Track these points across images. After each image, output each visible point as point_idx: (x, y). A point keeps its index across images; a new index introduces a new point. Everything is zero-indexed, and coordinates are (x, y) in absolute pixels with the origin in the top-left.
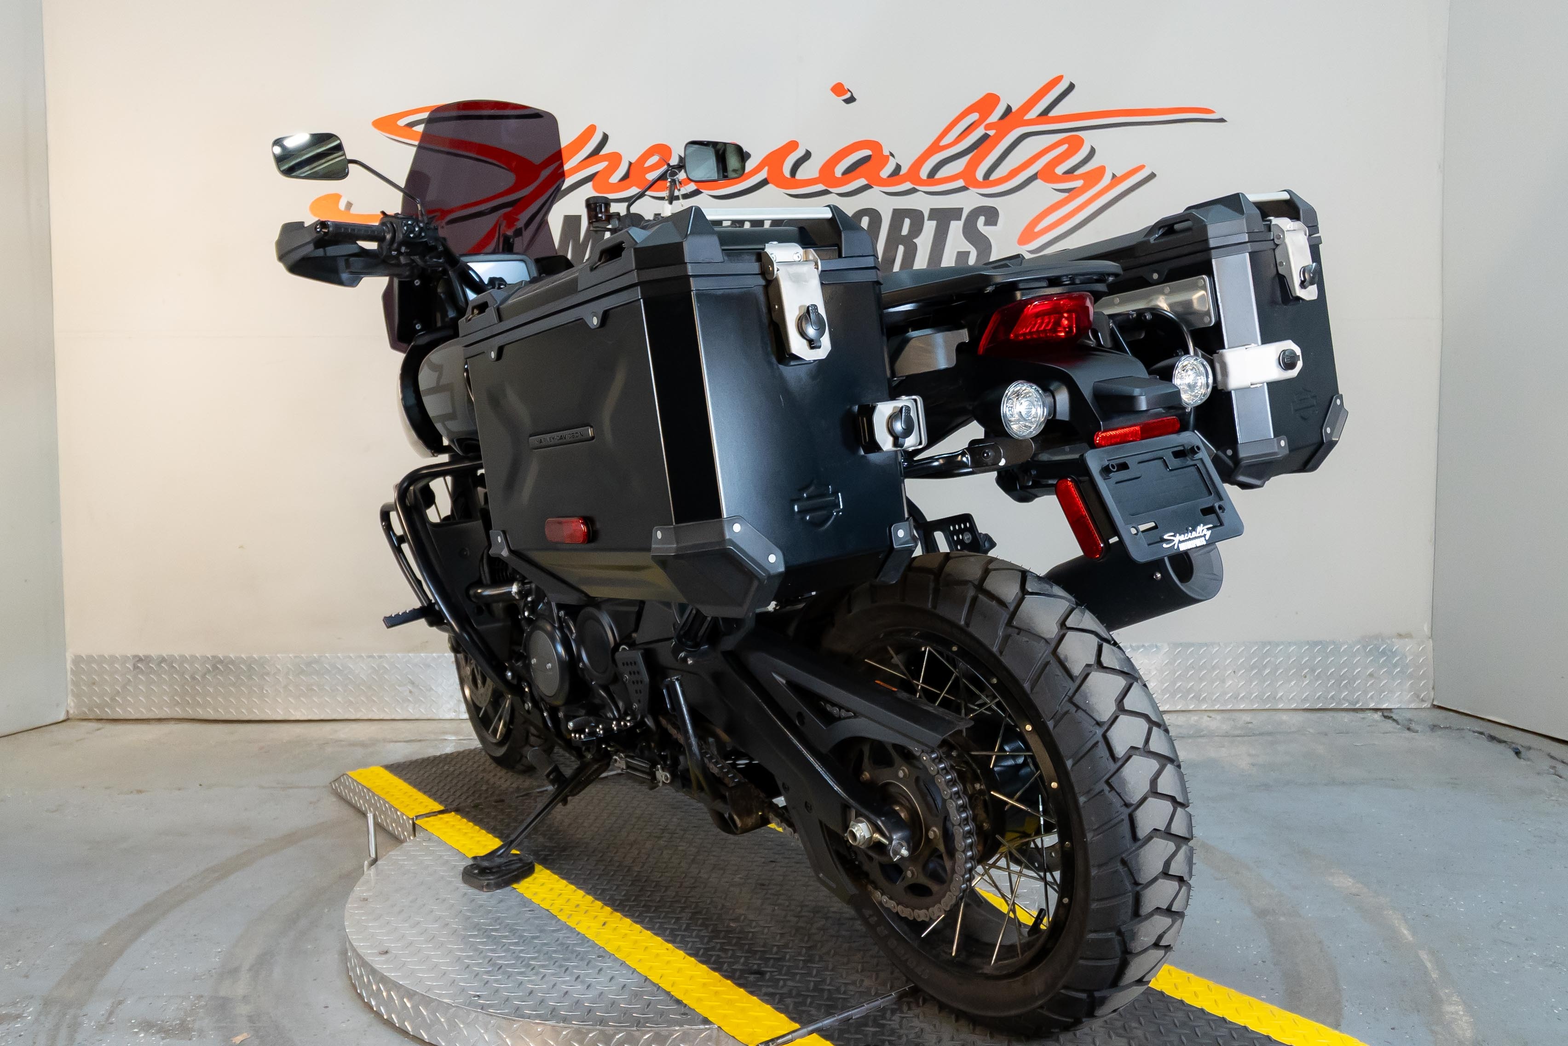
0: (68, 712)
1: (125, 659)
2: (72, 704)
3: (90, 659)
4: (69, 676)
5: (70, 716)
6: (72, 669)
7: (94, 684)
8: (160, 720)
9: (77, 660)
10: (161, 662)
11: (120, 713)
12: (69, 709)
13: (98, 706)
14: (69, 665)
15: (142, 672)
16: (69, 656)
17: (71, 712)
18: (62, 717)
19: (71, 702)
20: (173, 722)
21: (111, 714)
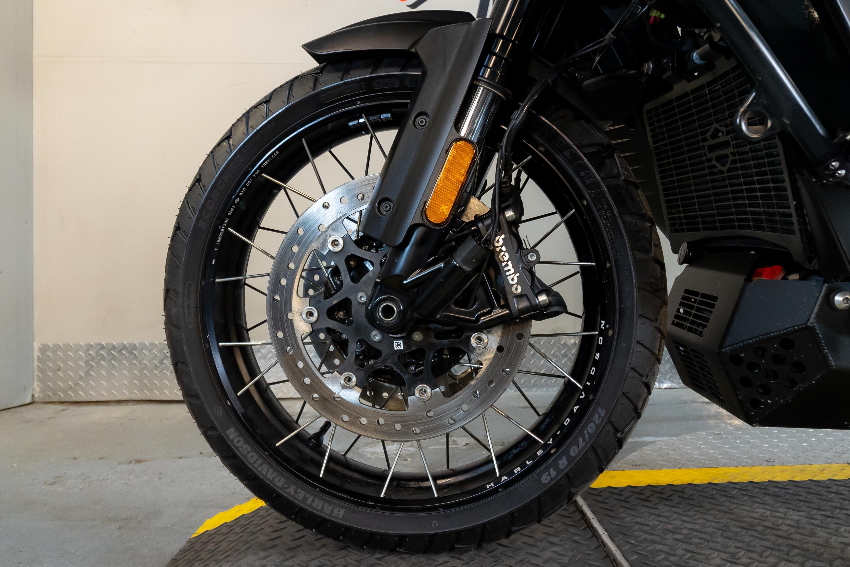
0: (33, 396)
1: (90, 346)
2: (38, 389)
3: (57, 348)
4: (36, 363)
5: (35, 400)
6: (38, 356)
7: (59, 370)
8: (119, 402)
9: (44, 349)
10: (122, 349)
11: (83, 396)
12: (34, 393)
13: (62, 390)
14: (36, 353)
15: (103, 358)
16: (37, 345)
17: (36, 395)
18: (28, 400)
19: (36, 386)
20: (131, 403)
21: (73, 396)
